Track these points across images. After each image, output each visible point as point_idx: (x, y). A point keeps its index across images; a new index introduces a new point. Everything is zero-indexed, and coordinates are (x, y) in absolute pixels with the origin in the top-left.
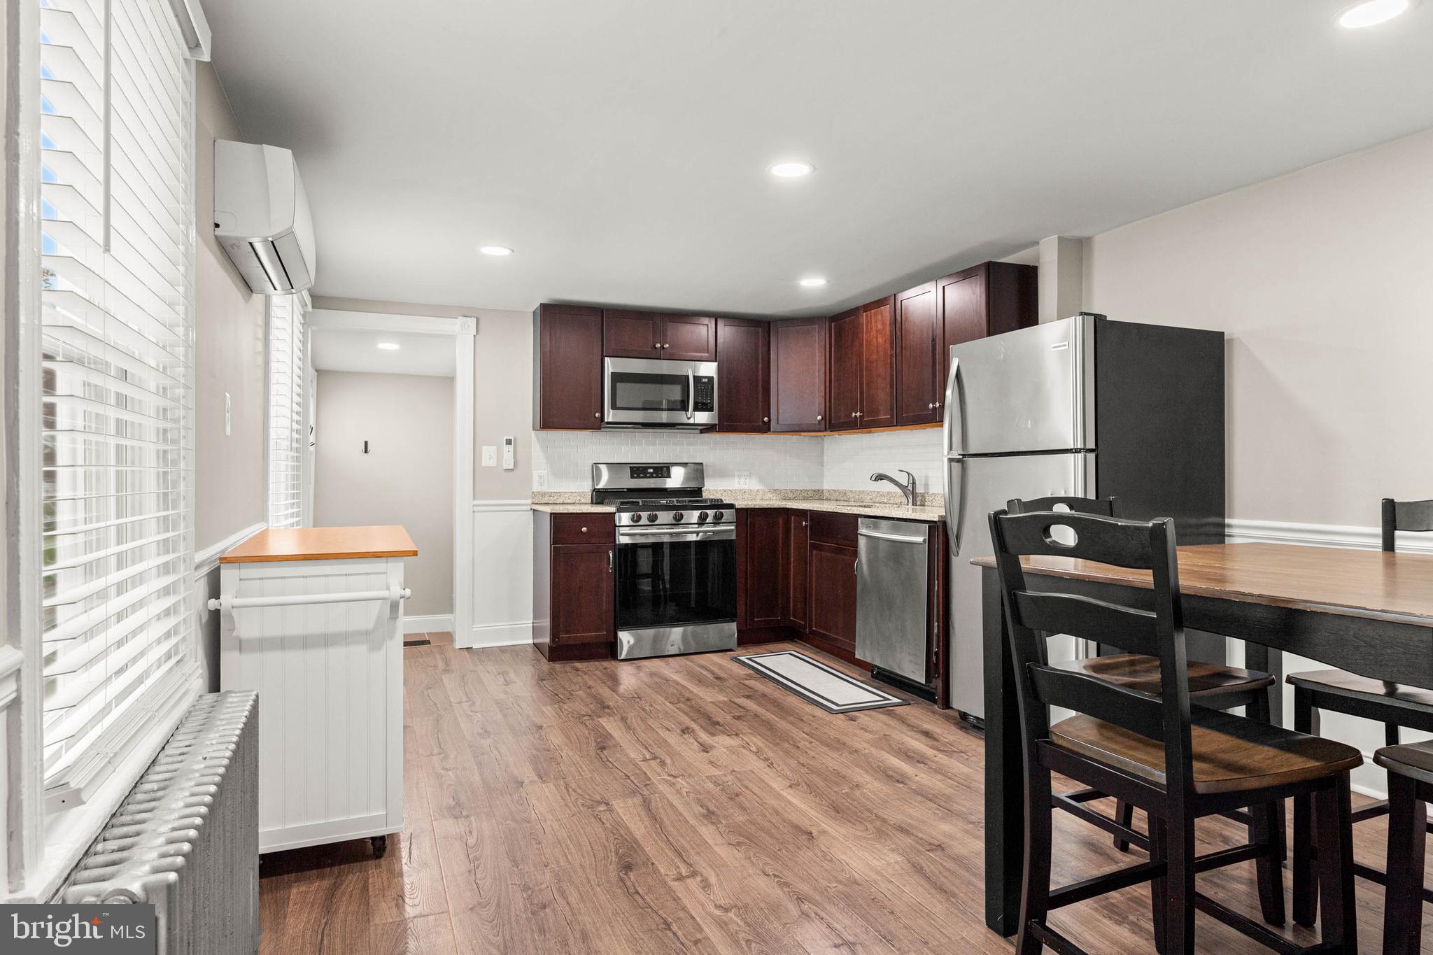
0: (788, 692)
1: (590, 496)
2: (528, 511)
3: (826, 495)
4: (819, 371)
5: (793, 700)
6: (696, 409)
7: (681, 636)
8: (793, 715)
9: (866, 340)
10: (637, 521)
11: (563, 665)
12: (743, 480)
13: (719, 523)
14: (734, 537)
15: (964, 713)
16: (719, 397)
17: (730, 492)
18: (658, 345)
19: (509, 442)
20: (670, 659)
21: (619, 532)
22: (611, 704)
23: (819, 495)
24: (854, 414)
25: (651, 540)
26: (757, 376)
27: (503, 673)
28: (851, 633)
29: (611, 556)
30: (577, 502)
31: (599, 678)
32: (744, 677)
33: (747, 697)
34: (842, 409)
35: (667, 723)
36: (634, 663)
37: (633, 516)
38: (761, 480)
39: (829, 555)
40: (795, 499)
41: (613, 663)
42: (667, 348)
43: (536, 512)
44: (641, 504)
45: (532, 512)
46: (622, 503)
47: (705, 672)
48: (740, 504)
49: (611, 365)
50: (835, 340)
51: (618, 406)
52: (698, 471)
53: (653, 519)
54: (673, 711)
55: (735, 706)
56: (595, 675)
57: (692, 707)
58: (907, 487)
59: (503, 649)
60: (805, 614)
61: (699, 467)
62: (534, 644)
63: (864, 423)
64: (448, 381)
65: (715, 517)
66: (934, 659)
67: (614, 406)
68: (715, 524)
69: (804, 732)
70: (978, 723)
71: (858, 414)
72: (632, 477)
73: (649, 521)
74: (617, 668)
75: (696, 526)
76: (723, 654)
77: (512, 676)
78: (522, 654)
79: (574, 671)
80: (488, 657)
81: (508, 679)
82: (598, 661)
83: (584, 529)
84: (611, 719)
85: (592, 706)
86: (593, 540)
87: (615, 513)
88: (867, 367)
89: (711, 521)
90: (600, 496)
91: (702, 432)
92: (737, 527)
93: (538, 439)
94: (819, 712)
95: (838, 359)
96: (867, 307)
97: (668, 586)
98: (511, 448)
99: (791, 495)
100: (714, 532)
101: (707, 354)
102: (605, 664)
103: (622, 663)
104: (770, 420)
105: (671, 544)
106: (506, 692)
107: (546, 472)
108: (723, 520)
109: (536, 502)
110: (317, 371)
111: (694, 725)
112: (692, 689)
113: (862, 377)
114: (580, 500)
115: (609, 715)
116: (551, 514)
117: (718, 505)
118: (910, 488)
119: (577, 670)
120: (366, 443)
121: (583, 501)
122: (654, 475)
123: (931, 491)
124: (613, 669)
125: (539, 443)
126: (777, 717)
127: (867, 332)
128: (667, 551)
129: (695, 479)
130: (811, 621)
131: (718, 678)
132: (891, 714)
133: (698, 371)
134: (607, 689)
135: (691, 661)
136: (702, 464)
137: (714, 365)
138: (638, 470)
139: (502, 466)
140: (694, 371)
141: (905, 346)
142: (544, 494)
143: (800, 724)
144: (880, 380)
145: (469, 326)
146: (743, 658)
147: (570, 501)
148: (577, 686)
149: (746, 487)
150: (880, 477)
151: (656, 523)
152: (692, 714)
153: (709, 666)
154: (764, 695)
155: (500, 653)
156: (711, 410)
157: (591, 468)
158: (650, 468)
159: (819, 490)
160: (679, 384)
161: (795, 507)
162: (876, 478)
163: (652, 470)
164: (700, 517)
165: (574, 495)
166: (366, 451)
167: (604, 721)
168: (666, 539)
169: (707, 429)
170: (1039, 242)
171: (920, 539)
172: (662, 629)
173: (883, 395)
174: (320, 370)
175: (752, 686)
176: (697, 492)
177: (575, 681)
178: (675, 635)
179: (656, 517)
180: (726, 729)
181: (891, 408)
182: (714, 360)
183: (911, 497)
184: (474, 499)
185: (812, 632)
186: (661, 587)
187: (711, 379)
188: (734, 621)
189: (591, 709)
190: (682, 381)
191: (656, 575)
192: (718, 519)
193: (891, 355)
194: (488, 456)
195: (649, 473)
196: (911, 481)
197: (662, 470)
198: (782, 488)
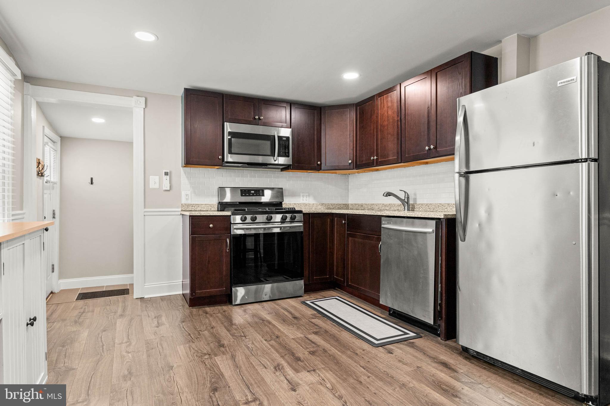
0: (341, 328)
1: (217, 207)
2: (179, 215)
3: (350, 207)
4: (350, 135)
5: (345, 336)
6: (279, 155)
7: (270, 289)
8: (349, 349)
9: (380, 114)
10: (244, 221)
11: (198, 309)
12: (305, 198)
13: (293, 222)
14: (302, 230)
15: (466, 347)
16: (292, 149)
17: (298, 205)
18: (257, 117)
19: (166, 174)
20: (264, 303)
21: (233, 227)
22: (226, 342)
23: (346, 206)
24: (372, 158)
25: (253, 232)
26: (314, 138)
27: (158, 317)
28: (377, 288)
29: (228, 242)
30: (209, 210)
31: (220, 319)
32: (311, 316)
33: (316, 333)
34: (364, 156)
35: (264, 361)
36: (242, 307)
37: (242, 217)
38: (315, 198)
39: (360, 240)
40: (333, 209)
41: (230, 307)
42: (262, 119)
43: (183, 216)
44: (246, 210)
45: (181, 216)
46: (236, 210)
47: (286, 313)
48: (305, 210)
49: (229, 127)
50: (360, 117)
51: (233, 152)
52: (280, 192)
53: (254, 219)
54: (268, 348)
55: (309, 342)
56: (217, 317)
57: (280, 344)
58: (404, 200)
59: (162, 298)
60: (344, 275)
61: (280, 190)
62: (183, 294)
63: (378, 163)
64: (130, 144)
65: (291, 218)
66: (439, 308)
67: (230, 152)
68: (291, 222)
69: (361, 366)
70: (478, 355)
71: (375, 157)
72: (242, 195)
73: (252, 220)
74: (231, 311)
75: (280, 223)
76: (296, 299)
77: (164, 319)
78: (174, 301)
79: (205, 314)
80: (152, 304)
81: (160, 321)
82: (220, 306)
83: (211, 226)
84: (224, 357)
85: (212, 345)
86: (217, 232)
87: (230, 216)
88: (381, 130)
89: (289, 221)
90: (223, 206)
91: (282, 170)
92: (304, 224)
93: (185, 173)
94: (366, 346)
95: (362, 128)
96: (381, 94)
97: (262, 256)
98: (168, 177)
99: (331, 207)
100: (290, 227)
101: (285, 124)
102: (225, 308)
103: (235, 307)
104: (321, 164)
105: (264, 234)
106: (155, 333)
107: (190, 192)
108: (296, 220)
109: (184, 209)
110: (61, 137)
111: (283, 362)
112: (279, 327)
113: (377, 135)
114: (211, 209)
115: (223, 353)
116: (190, 216)
117: (292, 211)
118: (406, 200)
119: (207, 313)
120: (92, 179)
121: (213, 209)
122: (255, 195)
123: (418, 202)
124: (230, 312)
125: (186, 175)
126: (339, 351)
127: (381, 109)
128: (262, 239)
129: (277, 197)
130: (348, 278)
131: (295, 318)
132: (412, 345)
133: (280, 134)
134: (224, 328)
135: (278, 305)
136: (282, 188)
137: (290, 130)
138: (245, 192)
139: (163, 189)
140: (278, 133)
141: (407, 114)
142: (188, 205)
143: (356, 358)
144: (390, 136)
145: (140, 102)
146: (308, 302)
147: (204, 210)
148: (205, 327)
149: (307, 202)
150: (389, 194)
151: (256, 222)
152: (281, 351)
153: (289, 308)
154: (326, 332)
155: (160, 301)
156: (288, 156)
157: (217, 190)
158: (253, 190)
159: (346, 204)
160: (270, 140)
161: (337, 212)
162: (386, 195)
163: (253, 192)
164: (282, 218)
165: (207, 206)
166: (92, 183)
167: (218, 360)
168: (261, 231)
169: (286, 168)
170: (501, 41)
171: (430, 230)
172: (260, 286)
173: (391, 146)
174: (63, 137)
175: (316, 323)
176: (280, 204)
177: (203, 322)
178: (267, 288)
179: (256, 218)
180: (306, 365)
181: (397, 151)
182: (290, 127)
183: (407, 207)
184: (145, 208)
185: (348, 285)
186: (259, 256)
187: (288, 138)
188: (302, 279)
189: (211, 348)
190: (271, 139)
191: (256, 250)
192: (293, 220)
193: (398, 121)
194: (154, 182)
195: (252, 193)
196: (406, 196)
197: (259, 192)
198: (326, 203)
